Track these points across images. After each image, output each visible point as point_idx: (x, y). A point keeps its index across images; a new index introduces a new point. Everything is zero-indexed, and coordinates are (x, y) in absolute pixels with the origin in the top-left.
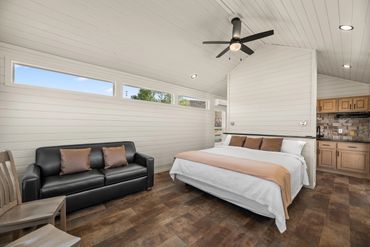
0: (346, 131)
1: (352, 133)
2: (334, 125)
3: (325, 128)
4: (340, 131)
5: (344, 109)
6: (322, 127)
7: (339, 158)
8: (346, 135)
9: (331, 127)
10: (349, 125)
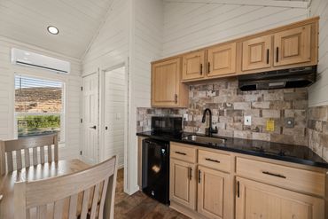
0: (259, 122)
1: (271, 126)
2: (237, 106)
3: (221, 113)
4: (248, 120)
5: (255, 64)
6: (215, 112)
7: (240, 201)
8: (257, 130)
9: (231, 111)
10: (265, 105)
